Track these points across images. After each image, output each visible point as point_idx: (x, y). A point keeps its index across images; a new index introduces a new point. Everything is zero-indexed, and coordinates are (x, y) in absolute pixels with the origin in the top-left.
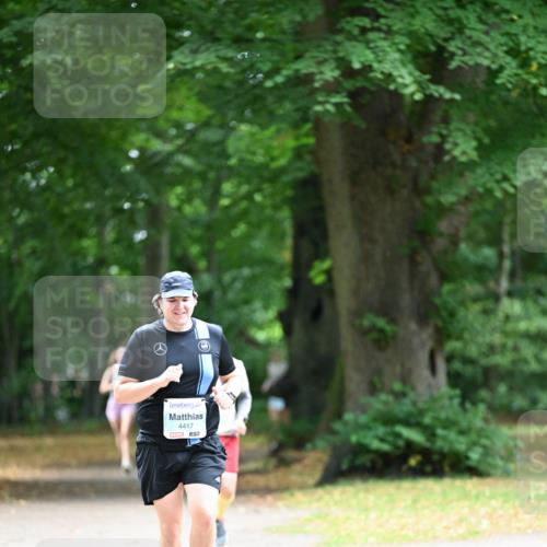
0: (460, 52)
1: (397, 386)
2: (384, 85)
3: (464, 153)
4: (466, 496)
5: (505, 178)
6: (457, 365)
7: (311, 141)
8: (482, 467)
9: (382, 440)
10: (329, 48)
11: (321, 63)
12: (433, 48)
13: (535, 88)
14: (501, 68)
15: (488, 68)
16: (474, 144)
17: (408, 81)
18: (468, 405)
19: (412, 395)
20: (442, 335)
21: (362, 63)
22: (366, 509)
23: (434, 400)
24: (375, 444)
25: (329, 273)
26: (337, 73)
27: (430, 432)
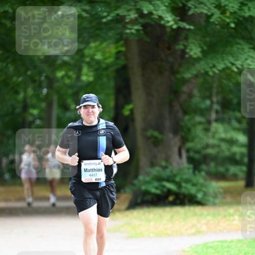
0: (193, 7)
1: (163, 163)
2: (158, 22)
3: (195, 54)
4: (195, 214)
5: (214, 66)
6: (192, 154)
7: (123, 49)
8: (203, 201)
9: (157, 188)
10: (133, 4)
11: (129, 10)
12: (181, 5)
13: (228, 24)
14: (212, 15)
15: (206, 14)
16: (199, 50)
17: (170, 20)
18: (197, 172)
19: (170, 168)
20: (184, 140)
21: (148, 11)
22: (149, 221)
23: (181, 170)
24: (153, 190)
25: (132, 111)
26: (136, 16)
27: (179, 185)
